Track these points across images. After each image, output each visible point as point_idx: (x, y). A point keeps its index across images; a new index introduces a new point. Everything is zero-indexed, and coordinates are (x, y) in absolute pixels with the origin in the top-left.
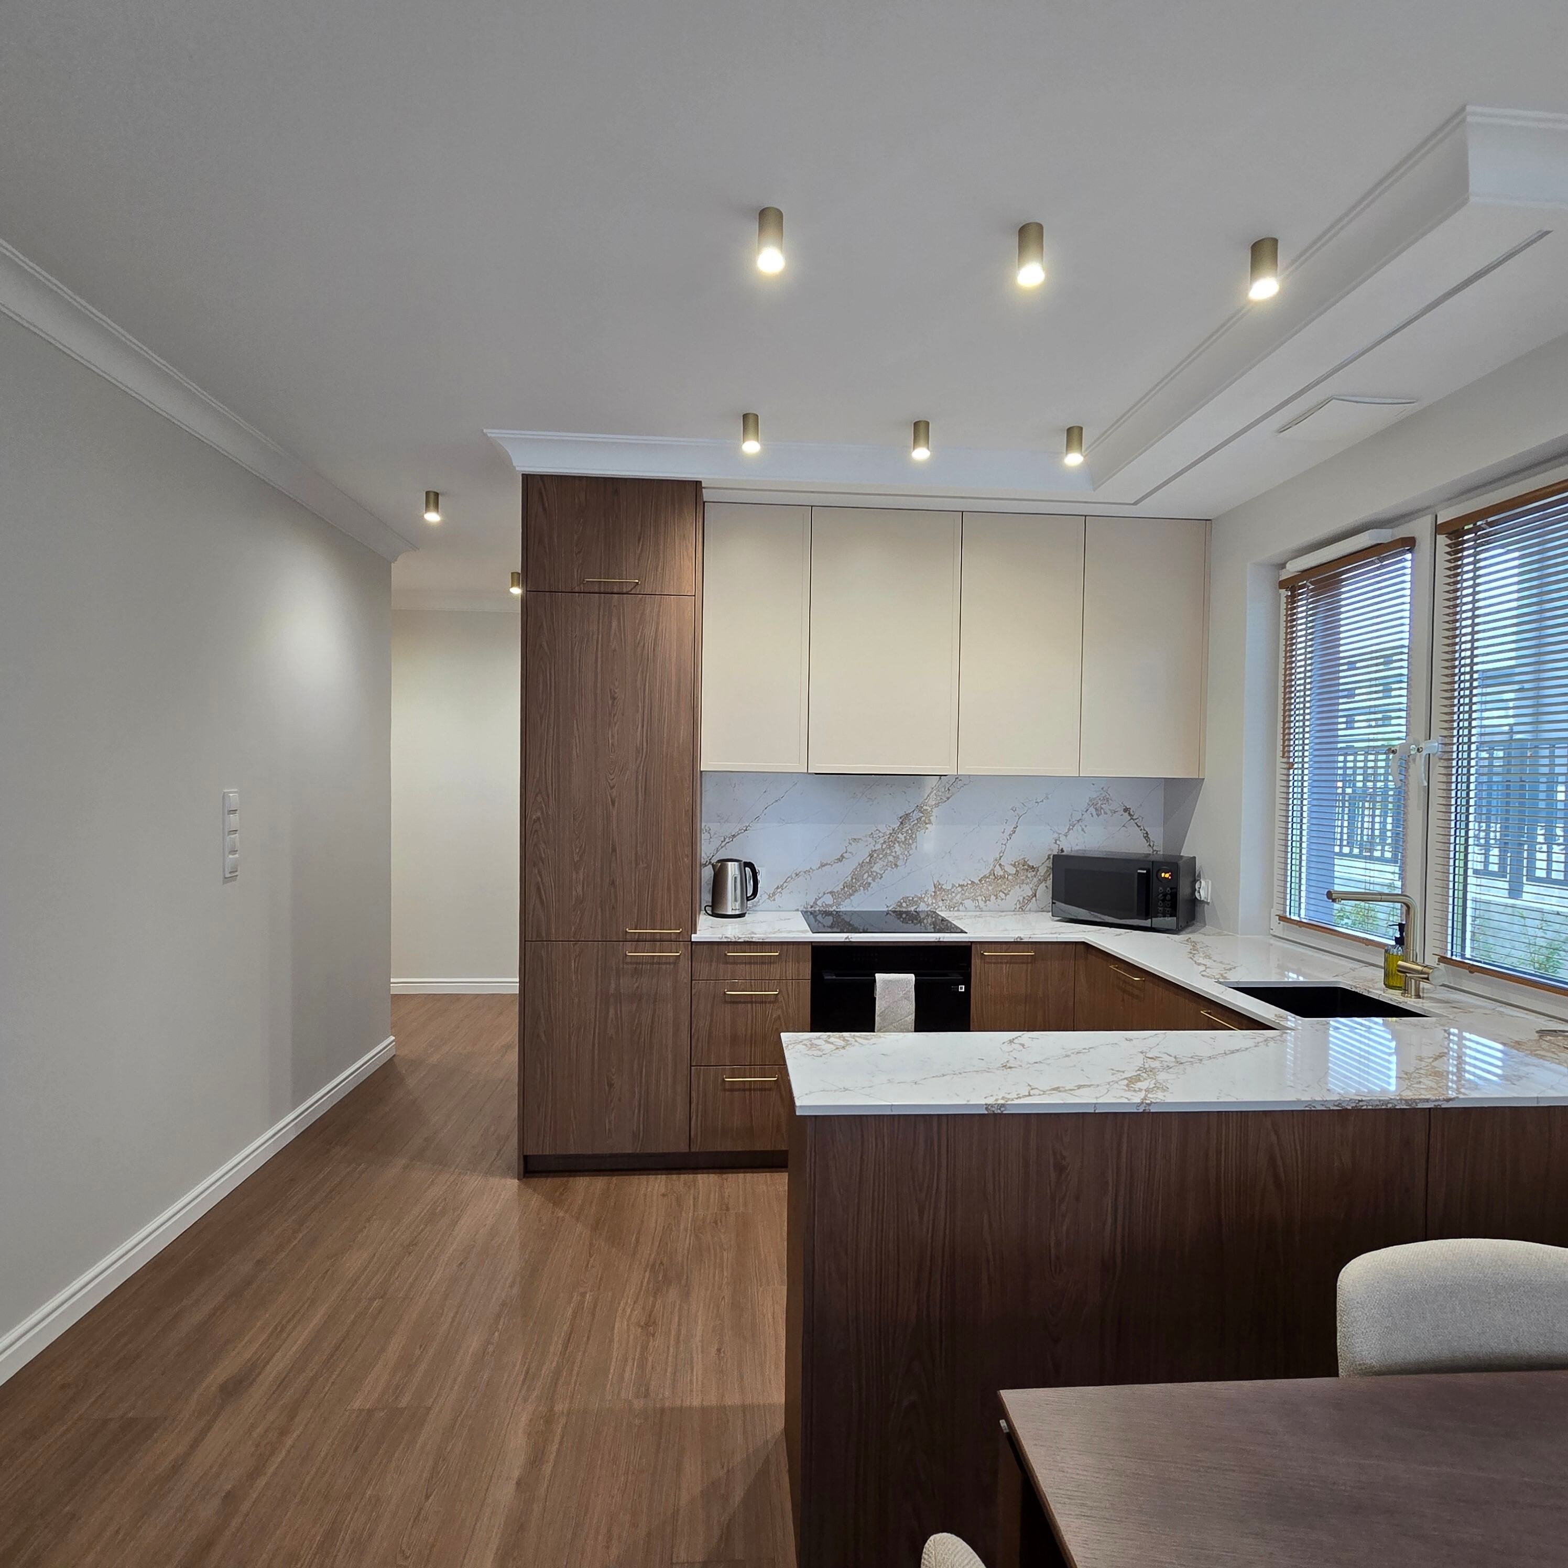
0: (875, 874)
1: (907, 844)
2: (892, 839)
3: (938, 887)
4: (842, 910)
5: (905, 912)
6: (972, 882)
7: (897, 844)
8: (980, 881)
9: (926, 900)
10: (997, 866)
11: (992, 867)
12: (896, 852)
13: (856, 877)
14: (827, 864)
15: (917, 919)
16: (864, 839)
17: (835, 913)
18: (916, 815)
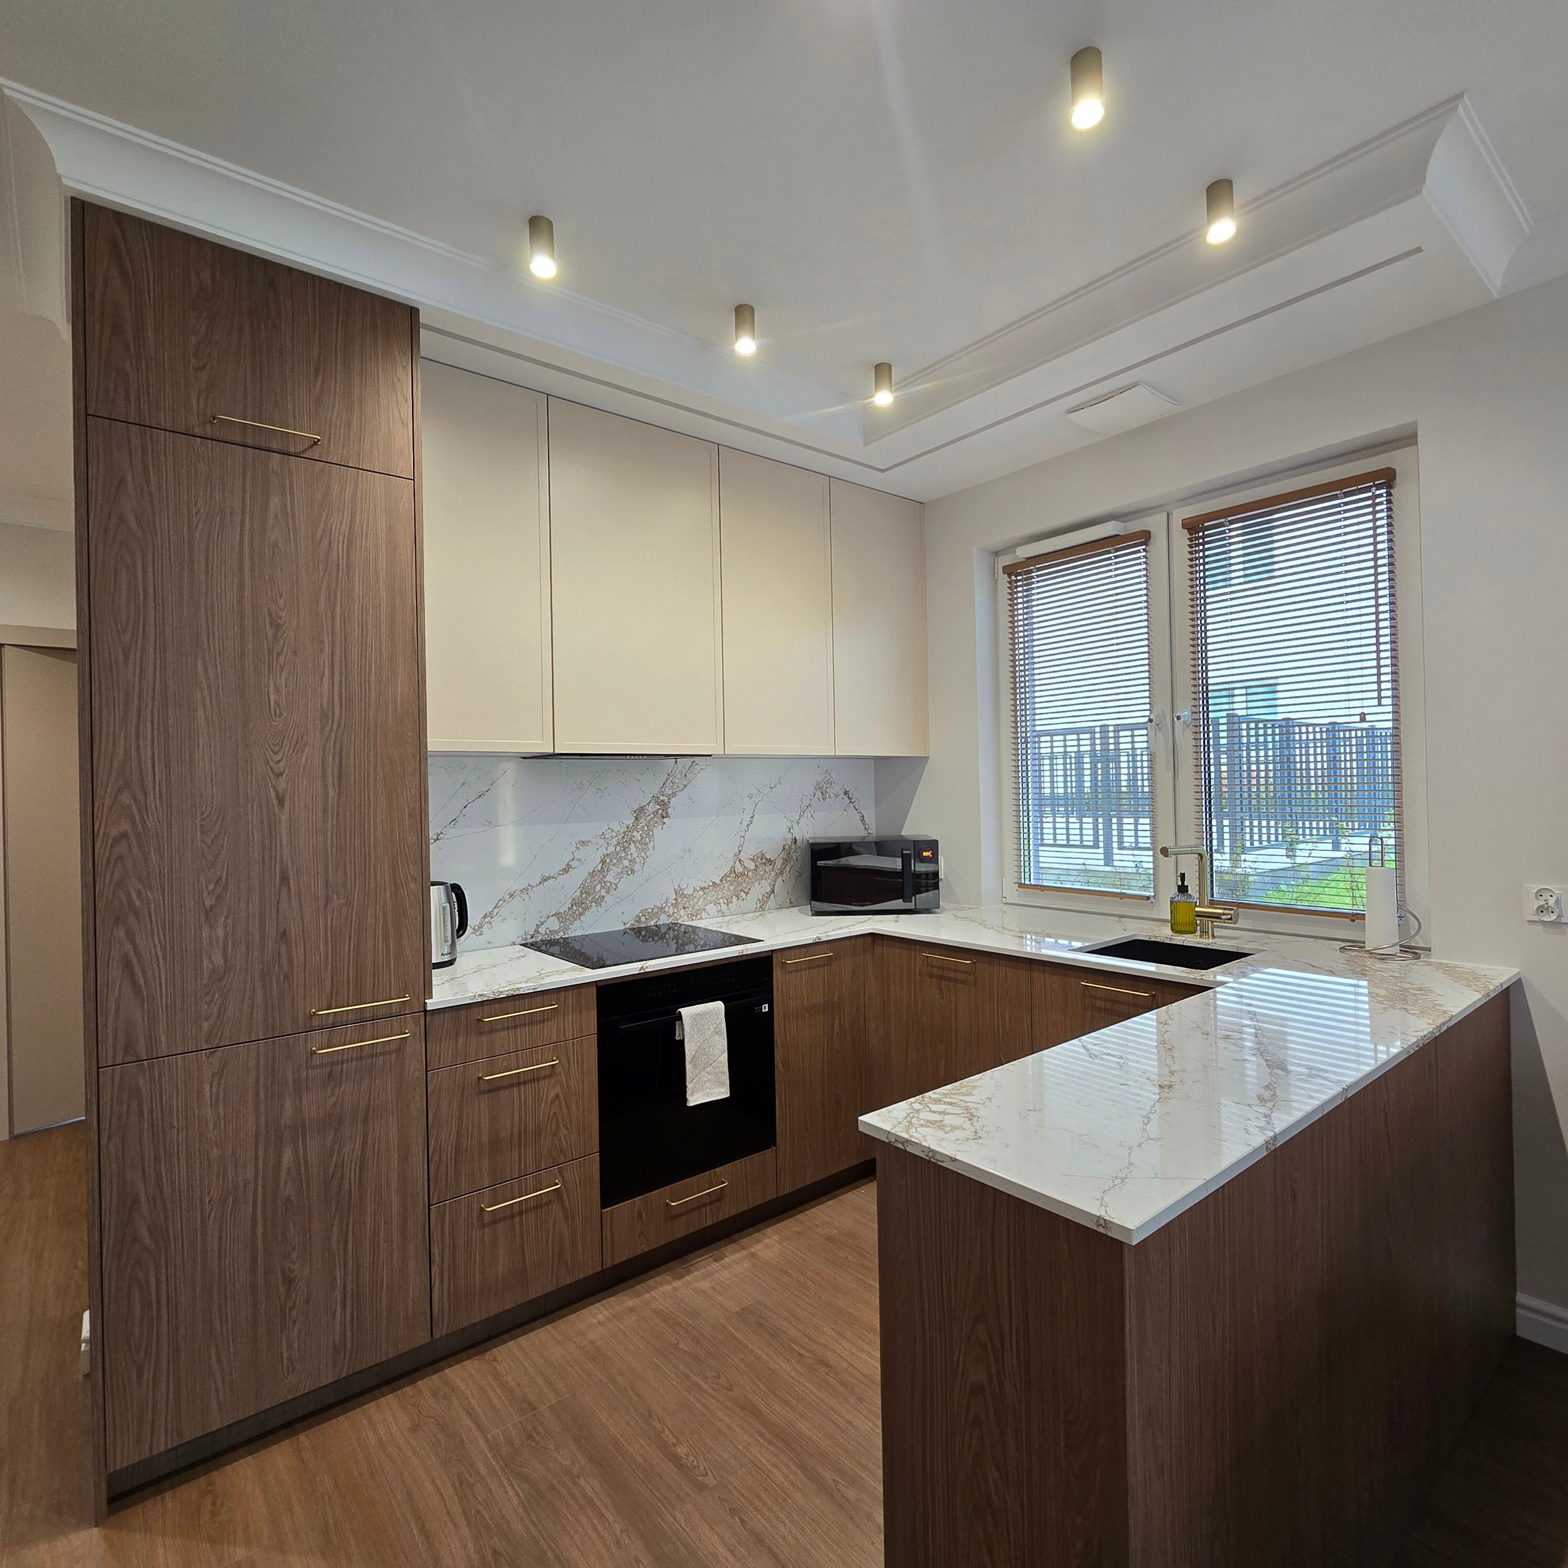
0: (609, 884)
1: (643, 845)
2: (625, 841)
3: (679, 893)
4: (571, 935)
5: (647, 929)
6: (714, 883)
7: (633, 845)
8: (721, 881)
9: (666, 910)
10: (738, 862)
11: (732, 864)
12: (631, 854)
13: (586, 890)
14: (549, 878)
15: (658, 935)
16: (594, 841)
17: (562, 941)
18: (653, 807)
